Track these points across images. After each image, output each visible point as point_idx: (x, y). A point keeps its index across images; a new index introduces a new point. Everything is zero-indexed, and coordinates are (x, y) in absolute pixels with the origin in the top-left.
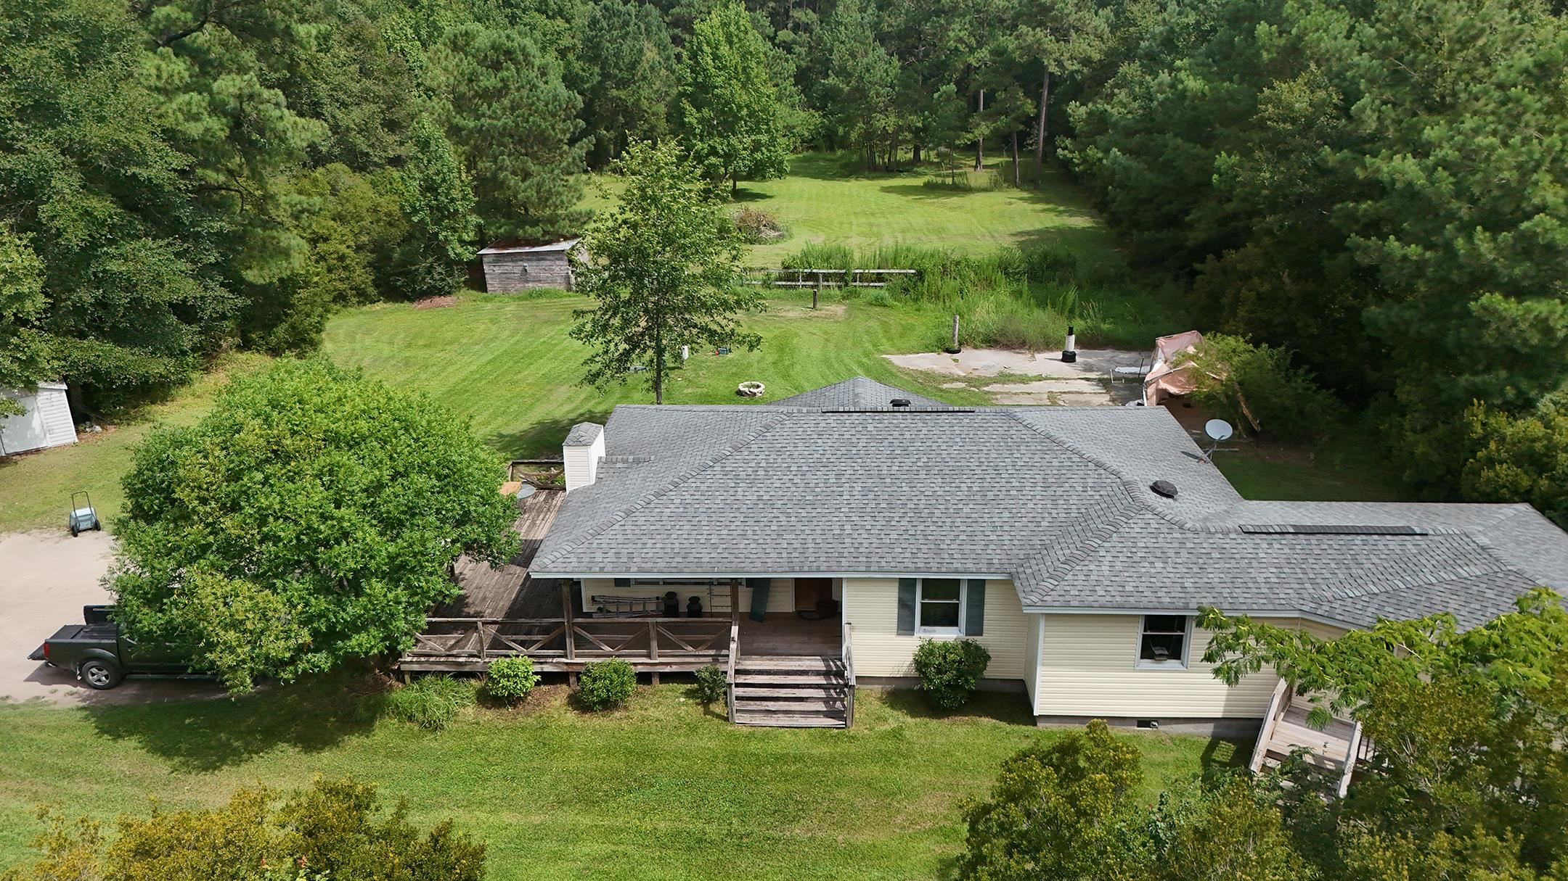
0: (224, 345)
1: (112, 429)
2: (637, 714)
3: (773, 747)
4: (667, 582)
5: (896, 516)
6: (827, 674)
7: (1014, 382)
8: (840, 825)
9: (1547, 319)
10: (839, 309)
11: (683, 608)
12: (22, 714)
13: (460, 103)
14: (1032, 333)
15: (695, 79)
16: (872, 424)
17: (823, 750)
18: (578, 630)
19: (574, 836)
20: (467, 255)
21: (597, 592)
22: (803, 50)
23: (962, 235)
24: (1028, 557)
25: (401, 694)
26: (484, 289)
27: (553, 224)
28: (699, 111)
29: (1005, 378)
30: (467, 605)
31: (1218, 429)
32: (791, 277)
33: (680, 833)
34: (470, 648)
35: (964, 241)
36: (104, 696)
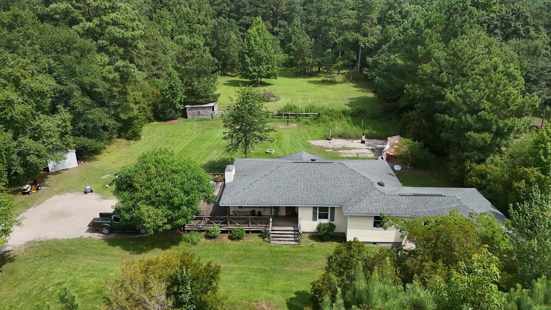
0: (114, 137)
1: (86, 163)
2: (246, 241)
3: (281, 249)
4: (252, 207)
5: (312, 190)
6: (294, 231)
7: (347, 150)
8: (298, 267)
9: (485, 138)
10: (295, 125)
11: (256, 214)
12: (87, 240)
13: (178, 60)
14: (352, 134)
15: (249, 48)
16: (306, 165)
17: (294, 250)
18: (231, 219)
19: (233, 269)
20: (182, 108)
21: (234, 210)
22: (282, 34)
23: (333, 99)
24: (345, 201)
25: (186, 236)
26: (187, 118)
27: (208, 98)
28: (250, 58)
29: (344, 148)
30: (199, 213)
31: (397, 168)
32: (281, 115)
33: (259, 269)
34: (202, 224)
35: (333, 101)
36: (107, 236)
